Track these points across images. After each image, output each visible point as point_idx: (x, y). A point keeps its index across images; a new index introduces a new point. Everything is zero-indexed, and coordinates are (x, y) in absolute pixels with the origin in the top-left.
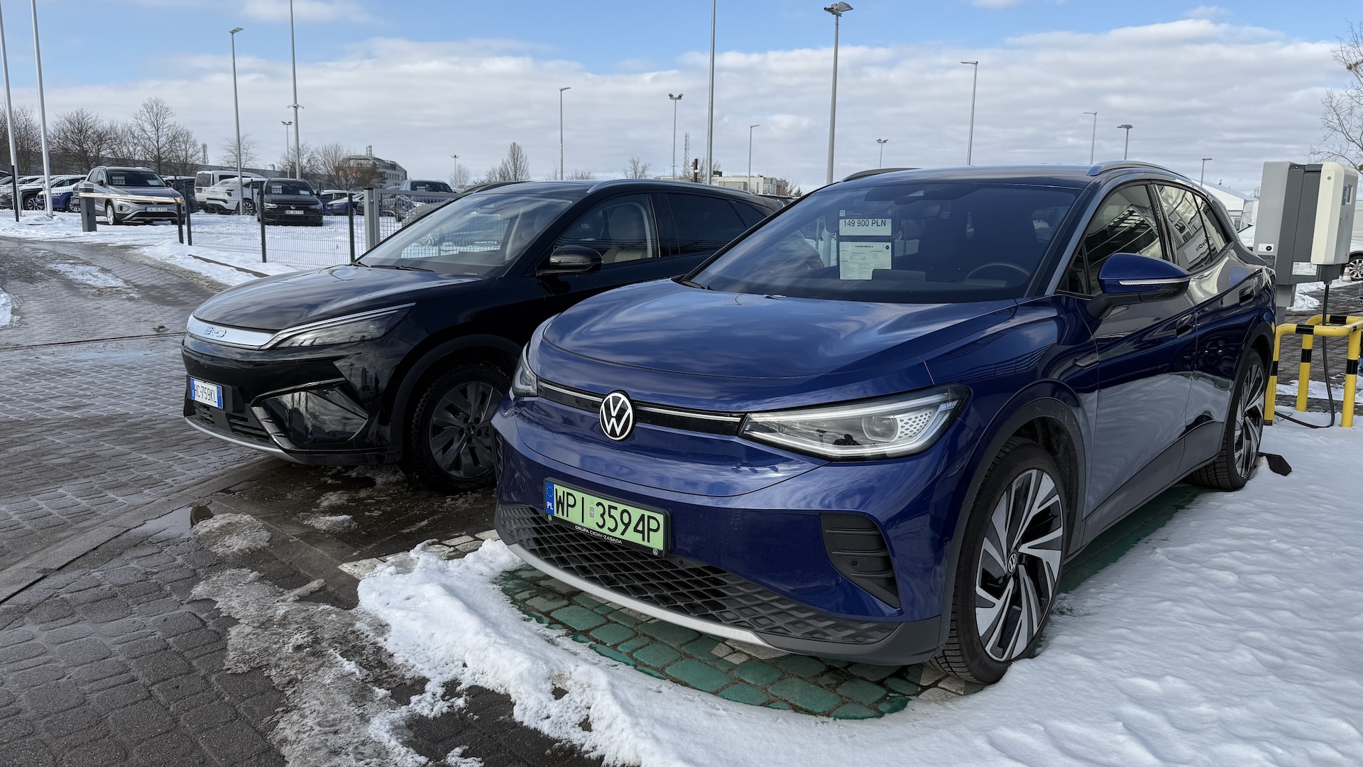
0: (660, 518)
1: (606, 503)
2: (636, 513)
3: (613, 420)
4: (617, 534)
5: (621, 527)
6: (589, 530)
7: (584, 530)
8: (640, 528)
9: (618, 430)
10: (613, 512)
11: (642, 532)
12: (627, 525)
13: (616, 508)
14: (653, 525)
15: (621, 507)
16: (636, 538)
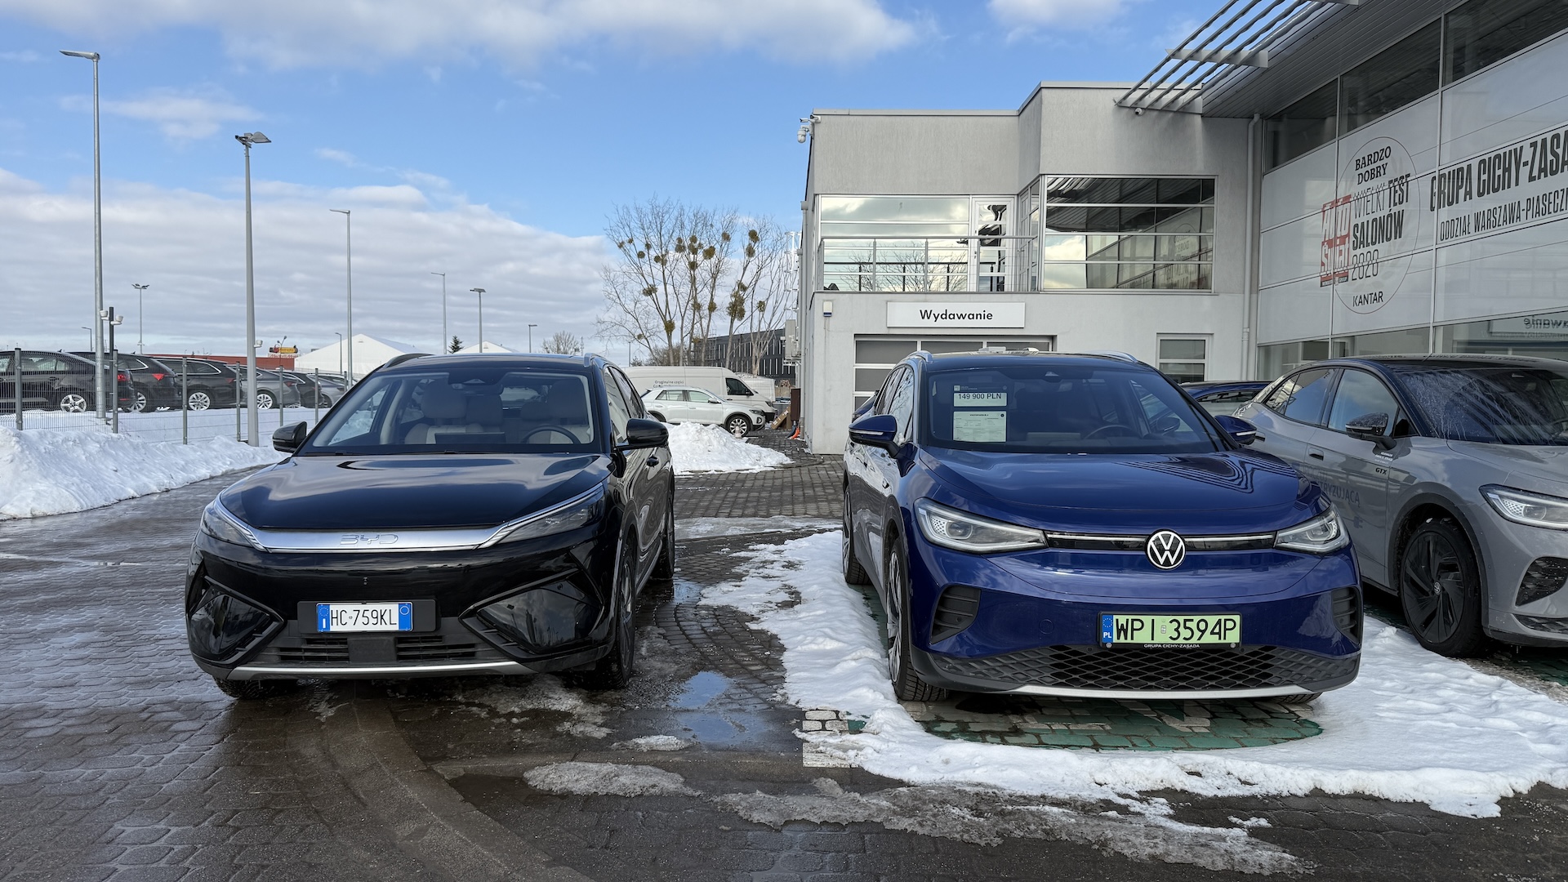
0: (1237, 618)
1: (1181, 619)
2: (1212, 620)
3: (1167, 553)
4: (1194, 640)
5: (1197, 634)
6: (1162, 644)
7: (1156, 646)
8: (1217, 630)
9: (1172, 560)
10: (1188, 624)
11: (1219, 633)
12: (1203, 632)
13: (1192, 620)
14: (1230, 625)
15: (1197, 618)
16: (1214, 639)
